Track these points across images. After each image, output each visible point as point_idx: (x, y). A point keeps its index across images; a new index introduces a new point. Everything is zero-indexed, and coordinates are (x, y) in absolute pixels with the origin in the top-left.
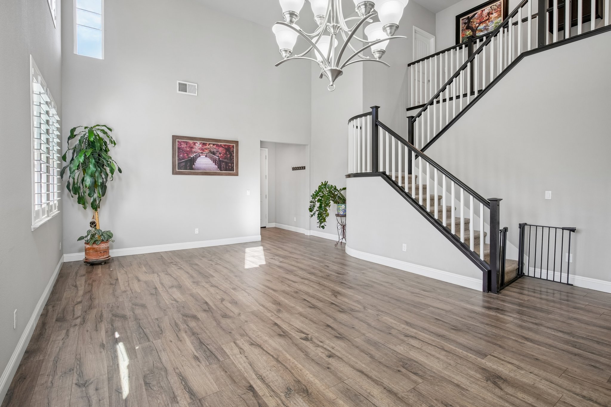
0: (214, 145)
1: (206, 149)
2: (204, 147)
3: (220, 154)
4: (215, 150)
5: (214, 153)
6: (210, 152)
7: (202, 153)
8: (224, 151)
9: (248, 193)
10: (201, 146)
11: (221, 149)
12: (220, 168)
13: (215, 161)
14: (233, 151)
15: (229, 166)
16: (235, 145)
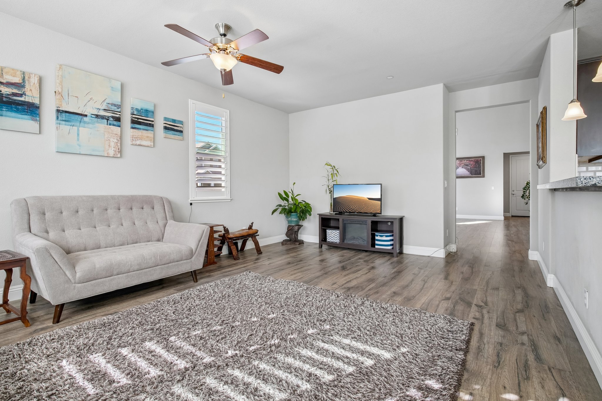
0: (467, 160)
1: (462, 163)
2: (461, 162)
3: (471, 165)
4: (468, 164)
5: (467, 165)
6: (465, 165)
7: (460, 166)
8: (474, 164)
9: (493, 188)
10: (459, 162)
11: (472, 162)
12: (471, 173)
13: (468, 170)
14: (481, 163)
15: (478, 172)
16: (481, 159)
